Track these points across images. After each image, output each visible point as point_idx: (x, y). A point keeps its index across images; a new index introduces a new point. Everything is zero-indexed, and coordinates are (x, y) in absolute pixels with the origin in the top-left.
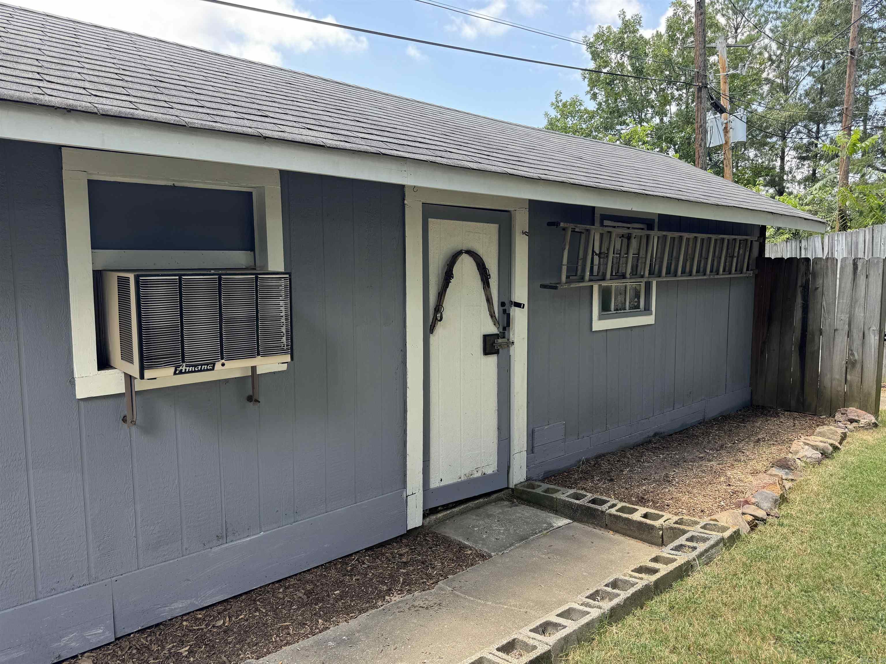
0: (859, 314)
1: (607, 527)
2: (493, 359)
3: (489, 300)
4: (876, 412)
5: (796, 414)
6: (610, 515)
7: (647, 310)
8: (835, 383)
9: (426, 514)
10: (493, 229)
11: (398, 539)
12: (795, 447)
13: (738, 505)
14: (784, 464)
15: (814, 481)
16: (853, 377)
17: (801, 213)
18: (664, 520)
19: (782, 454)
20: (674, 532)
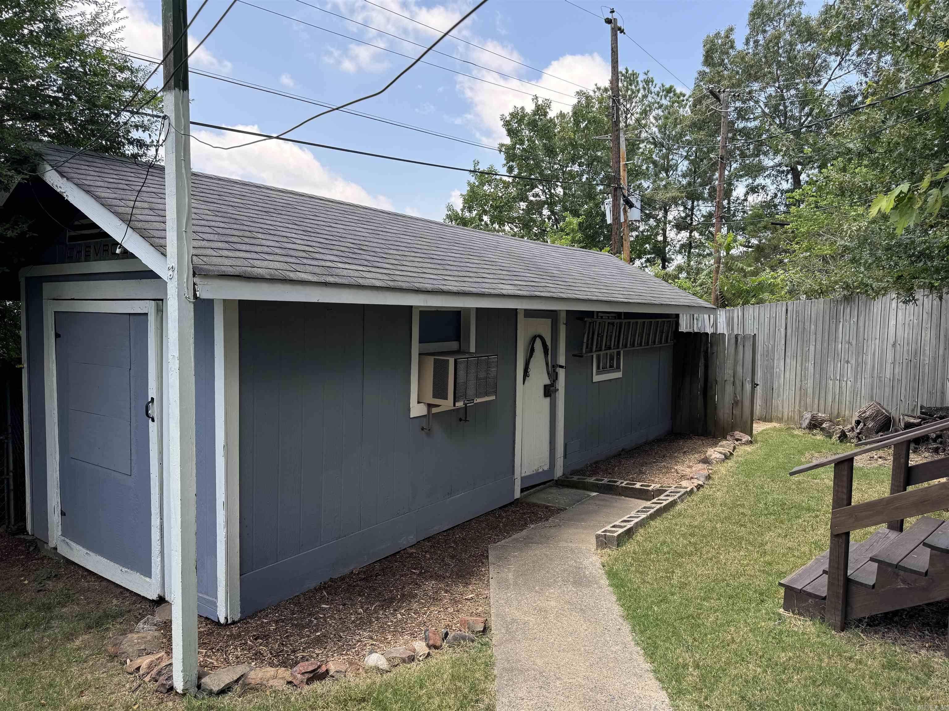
0: (739, 369)
1: (620, 495)
2: (548, 399)
3: (547, 364)
4: (751, 434)
5: (702, 438)
6: (622, 487)
7: (618, 367)
8: (726, 416)
9: (522, 491)
10: (549, 321)
11: (511, 504)
12: (708, 453)
13: (688, 479)
14: (706, 461)
15: (723, 469)
16: (737, 412)
17: (702, 303)
18: (653, 486)
19: (703, 457)
20: (660, 492)
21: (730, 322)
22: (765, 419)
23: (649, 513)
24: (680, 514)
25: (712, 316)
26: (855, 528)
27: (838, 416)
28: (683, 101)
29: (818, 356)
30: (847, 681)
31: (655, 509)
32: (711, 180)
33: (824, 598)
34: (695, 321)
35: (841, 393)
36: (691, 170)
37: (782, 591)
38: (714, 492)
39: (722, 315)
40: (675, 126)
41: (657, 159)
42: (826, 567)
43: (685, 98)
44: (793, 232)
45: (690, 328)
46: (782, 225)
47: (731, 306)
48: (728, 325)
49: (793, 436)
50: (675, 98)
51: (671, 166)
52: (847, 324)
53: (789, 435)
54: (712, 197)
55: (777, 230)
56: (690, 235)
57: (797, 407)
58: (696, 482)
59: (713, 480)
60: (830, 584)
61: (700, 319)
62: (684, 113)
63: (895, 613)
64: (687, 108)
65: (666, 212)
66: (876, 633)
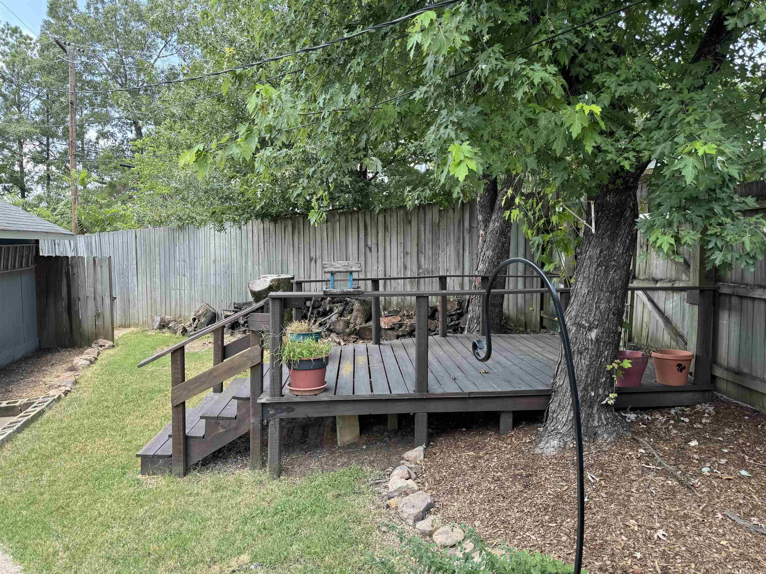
0: (99, 286)
4: (113, 340)
5: (69, 349)
8: (90, 327)
12: (75, 361)
13: (56, 388)
14: (73, 369)
15: (89, 373)
16: (99, 323)
17: (61, 229)
18: (20, 402)
19: (70, 365)
20: (28, 405)
21: (89, 247)
22: (124, 326)
23: (15, 428)
24: (48, 421)
25: (72, 242)
26: (189, 397)
27: (180, 317)
28: (31, 44)
29: (163, 272)
30: (188, 512)
31: (22, 422)
32: (63, 121)
33: (171, 456)
34: (57, 246)
35: (181, 298)
36: (43, 109)
37: (139, 460)
38: (81, 394)
39: (81, 240)
40: (24, 65)
41: (7, 93)
42: (170, 432)
43: (32, 42)
44: (138, 174)
45: (52, 252)
46: (129, 167)
47: (91, 233)
48: (87, 249)
49: (147, 336)
50: (22, 40)
51: (22, 102)
52: (182, 247)
53: (144, 336)
54: (65, 135)
55: (125, 171)
56: (48, 170)
57: (149, 314)
58: (63, 389)
59: (80, 384)
60: (174, 445)
61: (61, 244)
62: (33, 55)
63: (219, 451)
64: (35, 52)
65: (21, 145)
66: (207, 469)
